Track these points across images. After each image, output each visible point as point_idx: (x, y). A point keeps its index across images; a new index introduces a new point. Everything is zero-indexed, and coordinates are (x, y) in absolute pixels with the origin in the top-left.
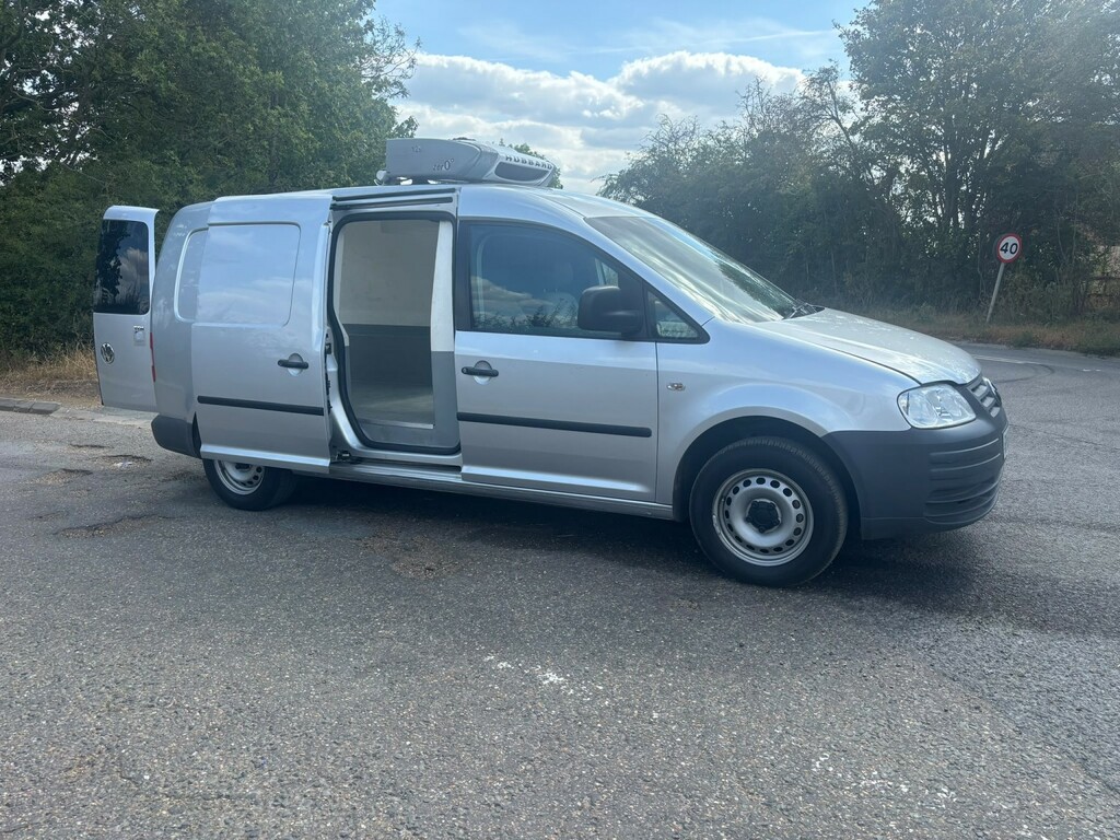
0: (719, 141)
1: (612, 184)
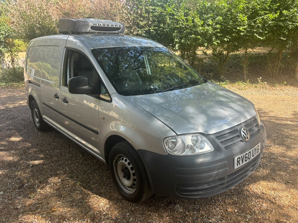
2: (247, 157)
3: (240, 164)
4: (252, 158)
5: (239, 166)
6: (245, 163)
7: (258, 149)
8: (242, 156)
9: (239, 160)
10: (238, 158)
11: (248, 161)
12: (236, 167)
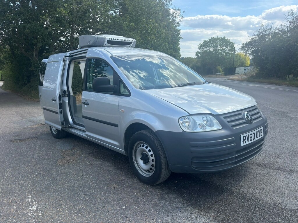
0: (279, 30)
1: (244, 46)
2: (251, 137)
3: (246, 143)
4: (256, 139)
5: (245, 144)
6: (250, 142)
7: (261, 132)
8: (247, 135)
9: (244, 138)
10: (244, 137)
11: (253, 141)
12: (242, 144)
